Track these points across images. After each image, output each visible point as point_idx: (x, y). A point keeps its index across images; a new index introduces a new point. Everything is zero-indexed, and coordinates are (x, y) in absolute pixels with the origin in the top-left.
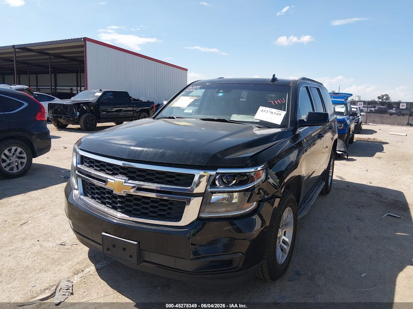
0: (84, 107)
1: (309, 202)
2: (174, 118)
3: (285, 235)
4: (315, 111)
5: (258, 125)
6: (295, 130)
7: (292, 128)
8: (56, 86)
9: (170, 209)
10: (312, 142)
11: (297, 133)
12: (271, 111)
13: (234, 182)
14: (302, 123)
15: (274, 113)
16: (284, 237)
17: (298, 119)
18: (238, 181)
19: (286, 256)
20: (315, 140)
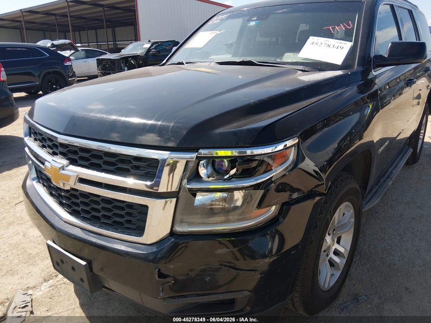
0: (132, 61)
1: (385, 181)
2: (183, 64)
3: (338, 242)
4: (404, 40)
5: (301, 67)
6: (366, 72)
7: (361, 69)
8: (115, 40)
9: (129, 214)
10: (398, 90)
11: (370, 77)
12: (328, 43)
13: (233, 172)
14: (381, 62)
15: (331, 46)
16: (336, 246)
17: (372, 55)
18: (240, 171)
19: (338, 274)
20: (402, 88)
